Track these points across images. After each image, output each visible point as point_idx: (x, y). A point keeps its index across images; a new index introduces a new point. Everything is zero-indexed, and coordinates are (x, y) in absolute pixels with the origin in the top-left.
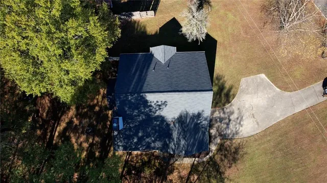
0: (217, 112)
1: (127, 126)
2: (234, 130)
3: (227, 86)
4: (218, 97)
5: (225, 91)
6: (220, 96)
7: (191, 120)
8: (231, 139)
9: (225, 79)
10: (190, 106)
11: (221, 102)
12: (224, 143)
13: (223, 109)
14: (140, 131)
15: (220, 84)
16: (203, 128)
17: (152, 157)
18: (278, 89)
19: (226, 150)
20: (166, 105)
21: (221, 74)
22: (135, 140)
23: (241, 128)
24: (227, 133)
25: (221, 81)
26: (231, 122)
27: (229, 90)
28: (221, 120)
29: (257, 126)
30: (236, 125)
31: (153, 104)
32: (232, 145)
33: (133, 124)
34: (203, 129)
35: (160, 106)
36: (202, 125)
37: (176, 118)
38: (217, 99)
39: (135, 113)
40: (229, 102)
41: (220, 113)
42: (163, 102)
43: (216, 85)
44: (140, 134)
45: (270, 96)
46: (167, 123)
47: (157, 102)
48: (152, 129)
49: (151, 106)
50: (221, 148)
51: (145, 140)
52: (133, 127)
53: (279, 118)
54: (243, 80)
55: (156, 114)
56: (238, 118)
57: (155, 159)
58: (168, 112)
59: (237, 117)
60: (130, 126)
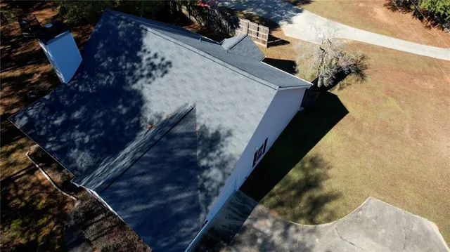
0: (269, 223)
1: (74, 84)
3: (327, 187)
4: (293, 193)
5: (316, 193)
6: (299, 194)
7: (188, 139)
9: (330, 172)
10: (209, 102)
11: (292, 206)
13: (287, 226)
14: (83, 108)
15: (311, 173)
16: (202, 189)
17: (55, 211)
20: (166, 72)
21: (326, 158)
22: (58, 122)
25: (318, 170)
27: (328, 198)
28: (267, 246)
31: (145, 57)
33: (86, 86)
34: (201, 196)
35: (153, 67)
36: (205, 180)
37: (164, 118)
38: (286, 195)
39: (105, 64)
40: (312, 222)
41: (274, 228)
42: (164, 62)
43: (303, 169)
44: (76, 115)
46: (138, 121)
47: (156, 56)
48: (104, 118)
49: (139, 60)
51: (72, 131)
52: (81, 93)
55: (135, 87)
57: (54, 216)
58: (158, 92)
60: (78, 87)
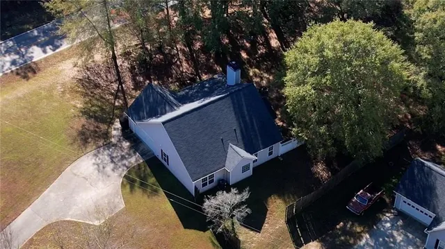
0: (133, 161)
2: (101, 157)
4: (142, 175)
5: (137, 185)
6: (140, 177)
8: (99, 147)
9: (146, 195)
11: (136, 172)
12: (105, 141)
15: (149, 187)
18: (68, 219)
19: (98, 137)
23: (93, 161)
24: (108, 151)
25: (149, 190)
26: (110, 161)
28: (123, 158)
29: (75, 172)
30: (102, 161)
32: (94, 143)
38: (142, 172)
41: (130, 162)
43: (154, 184)
44: (206, 89)
45: (75, 207)
50: (106, 135)
53: (50, 191)
54: (122, 206)
56: (104, 168)
59: (106, 169)
